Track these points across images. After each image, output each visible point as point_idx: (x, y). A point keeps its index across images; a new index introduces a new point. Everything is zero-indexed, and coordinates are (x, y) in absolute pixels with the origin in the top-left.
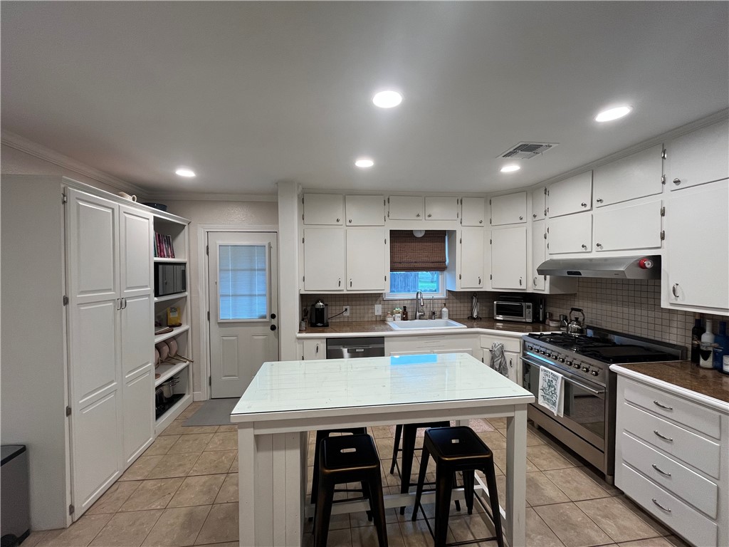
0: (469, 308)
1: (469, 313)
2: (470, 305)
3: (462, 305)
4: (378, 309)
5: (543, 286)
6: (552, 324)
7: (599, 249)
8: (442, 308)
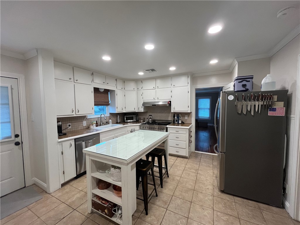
0: (116, 119)
1: (116, 121)
2: (116, 118)
3: (114, 118)
4: (85, 123)
5: (142, 110)
6: (141, 121)
7: (158, 99)
8: (109, 120)
